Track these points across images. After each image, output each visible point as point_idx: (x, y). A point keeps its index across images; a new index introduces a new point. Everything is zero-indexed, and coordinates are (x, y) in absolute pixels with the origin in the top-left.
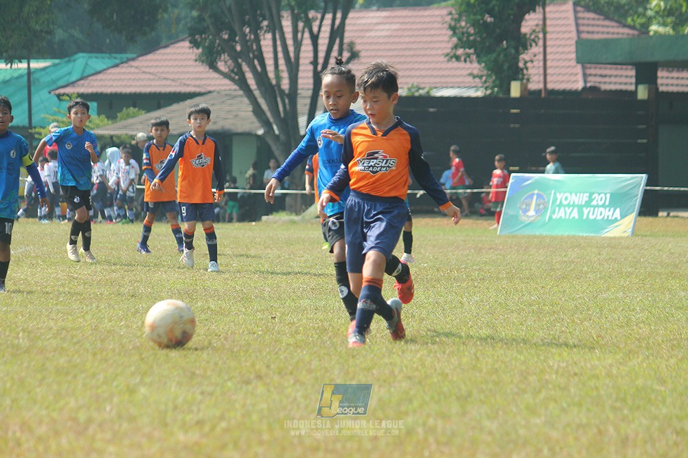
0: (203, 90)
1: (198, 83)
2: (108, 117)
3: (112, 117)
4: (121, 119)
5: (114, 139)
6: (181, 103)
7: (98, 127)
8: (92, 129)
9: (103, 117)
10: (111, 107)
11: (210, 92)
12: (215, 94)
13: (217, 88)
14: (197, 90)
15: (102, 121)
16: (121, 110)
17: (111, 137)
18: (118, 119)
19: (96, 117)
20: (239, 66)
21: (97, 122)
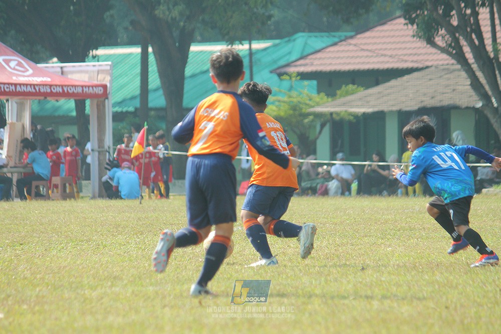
0: (420, 65)
1: (415, 58)
2: (328, 95)
3: (332, 94)
4: (341, 96)
5: (334, 116)
6: (399, 79)
7: (318, 104)
8: (313, 107)
9: (322, 94)
10: (330, 85)
11: (427, 67)
12: (433, 68)
13: (435, 63)
14: (415, 65)
15: (322, 99)
16: (340, 88)
17: (331, 114)
18: (338, 96)
19: (316, 95)
20: (457, 41)
21: (318, 100)
